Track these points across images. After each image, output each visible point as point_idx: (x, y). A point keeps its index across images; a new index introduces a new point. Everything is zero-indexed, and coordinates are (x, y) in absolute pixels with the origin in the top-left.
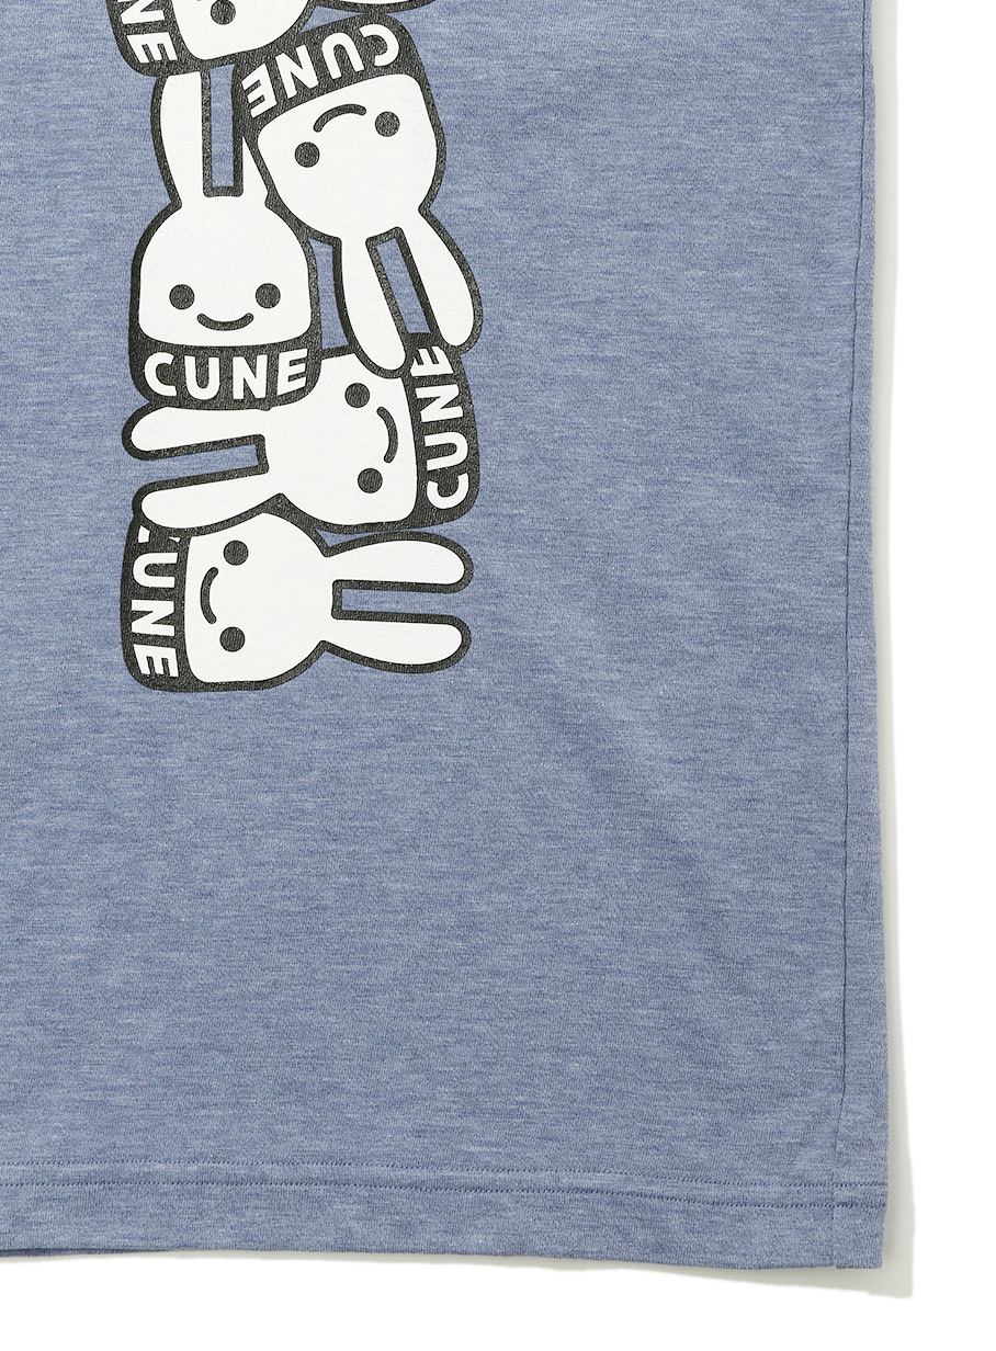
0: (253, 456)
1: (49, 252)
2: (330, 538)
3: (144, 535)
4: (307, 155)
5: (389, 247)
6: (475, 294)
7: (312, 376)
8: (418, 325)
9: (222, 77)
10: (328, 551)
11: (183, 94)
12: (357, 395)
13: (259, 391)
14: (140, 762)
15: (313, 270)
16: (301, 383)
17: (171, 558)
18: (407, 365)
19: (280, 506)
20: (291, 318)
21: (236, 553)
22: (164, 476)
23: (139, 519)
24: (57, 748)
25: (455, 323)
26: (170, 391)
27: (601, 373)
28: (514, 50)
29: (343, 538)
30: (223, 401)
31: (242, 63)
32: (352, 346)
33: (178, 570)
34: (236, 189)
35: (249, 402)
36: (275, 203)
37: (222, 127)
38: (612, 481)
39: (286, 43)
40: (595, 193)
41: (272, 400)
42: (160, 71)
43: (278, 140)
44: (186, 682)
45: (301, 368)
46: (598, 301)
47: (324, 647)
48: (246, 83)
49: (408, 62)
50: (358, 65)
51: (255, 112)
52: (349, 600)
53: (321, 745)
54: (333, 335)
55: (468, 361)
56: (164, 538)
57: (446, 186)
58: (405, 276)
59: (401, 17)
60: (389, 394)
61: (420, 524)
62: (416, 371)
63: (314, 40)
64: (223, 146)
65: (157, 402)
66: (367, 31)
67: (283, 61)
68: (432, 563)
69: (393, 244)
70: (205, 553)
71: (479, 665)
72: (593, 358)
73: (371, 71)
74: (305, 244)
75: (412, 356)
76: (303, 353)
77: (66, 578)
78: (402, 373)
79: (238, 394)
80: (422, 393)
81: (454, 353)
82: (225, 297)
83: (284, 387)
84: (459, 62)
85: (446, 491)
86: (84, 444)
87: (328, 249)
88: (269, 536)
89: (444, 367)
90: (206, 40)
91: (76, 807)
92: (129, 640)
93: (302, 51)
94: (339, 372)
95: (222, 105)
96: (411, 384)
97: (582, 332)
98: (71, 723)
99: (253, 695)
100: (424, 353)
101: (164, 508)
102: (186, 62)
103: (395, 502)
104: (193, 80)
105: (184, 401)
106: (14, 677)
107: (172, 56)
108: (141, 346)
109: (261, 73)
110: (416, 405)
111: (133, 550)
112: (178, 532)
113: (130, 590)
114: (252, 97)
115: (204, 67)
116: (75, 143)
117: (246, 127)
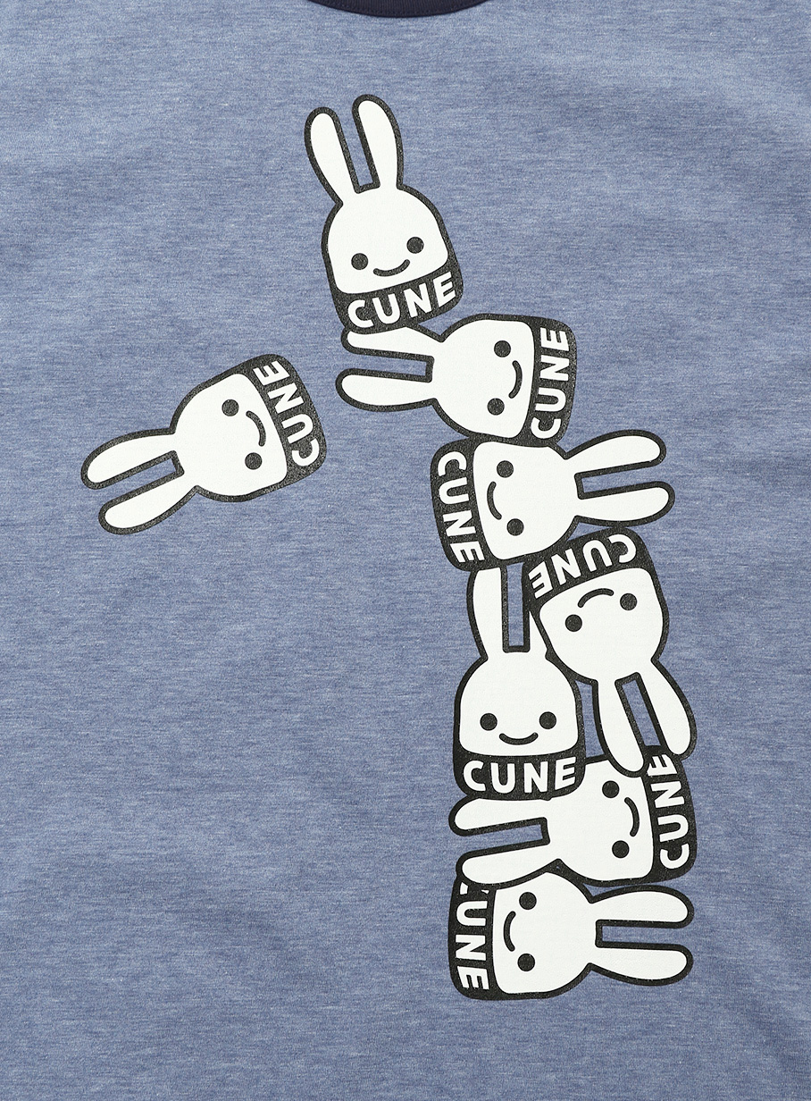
0: (539, 832)
1: (397, 691)
2: (594, 890)
3: (464, 889)
4: (574, 623)
5: (630, 685)
6: (691, 719)
7: (579, 776)
8: (651, 740)
9: (515, 571)
10: (592, 899)
11: (489, 582)
12: (610, 789)
13: (543, 787)
14: (463, 1051)
15: (579, 703)
16: (571, 781)
17: (483, 905)
18: (645, 767)
19: (558, 868)
20: (564, 736)
21: (528, 901)
22: (478, 847)
23: (461, 878)
24: (405, 1041)
25: (678, 739)
26: (481, 787)
27: (779, 772)
28: (716, 552)
29: (602, 890)
30: (518, 794)
31: (529, 561)
32: (606, 755)
33: (488, 914)
34: (525, 647)
35: (536, 794)
36: (552, 656)
37: (516, 605)
38: (789, 849)
39: (559, 548)
40: (772, 648)
41: (552, 793)
42: (473, 567)
43: (554, 613)
44: (495, 993)
45: (571, 770)
46: (776, 723)
47: (591, 967)
48: (532, 575)
49: (642, 561)
50: (608, 562)
51: (538, 595)
52: (606, 935)
53: (590, 1038)
54: (593, 748)
55: (686, 764)
56: (477, 891)
57: (669, 644)
58: (643, 706)
59: (637, 530)
60: (633, 788)
61: (656, 880)
62: (651, 772)
63: (577, 546)
64: (516, 618)
65: (472, 795)
66: (614, 539)
67: (556, 559)
68: (666, 908)
69: (634, 684)
70: (506, 901)
71: (700, 980)
72: (774, 763)
73: (617, 566)
74: (573, 685)
75: (648, 761)
76: (572, 760)
77: (410, 920)
78: (642, 773)
79: (528, 789)
80: (655, 787)
81: (677, 759)
82: (518, 721)
83: (560, 784)
84: (677, 560)
85: (674, 856)
86: (422, 825)
87: (589, 688)
88: (550, 888)
89: (670, 769)
90: (505, 546)
91: (416, 1083)
92: (455, 963)
93: (569, 553)
94: (598, 773)
95: (516, 590)
96: (648, 781)
97: (766, 745)
98: (414, 1023)
99: (541, 1002)
100: (656, 759)
101: (478, 870)
102: (490, 561)
103: (639, 863)
104: (497, 571)
105: (491, 794)
106: (375, 991)
107: (481, 557)
108: (461, 756)
109: (541, 568)
110: (652, 796)
111: (457, 900)
112: (488, 886)
113: (455, 927)
114: (535, 585)
115: (503, 564)
116: (415, 618)
117: (532, 605)
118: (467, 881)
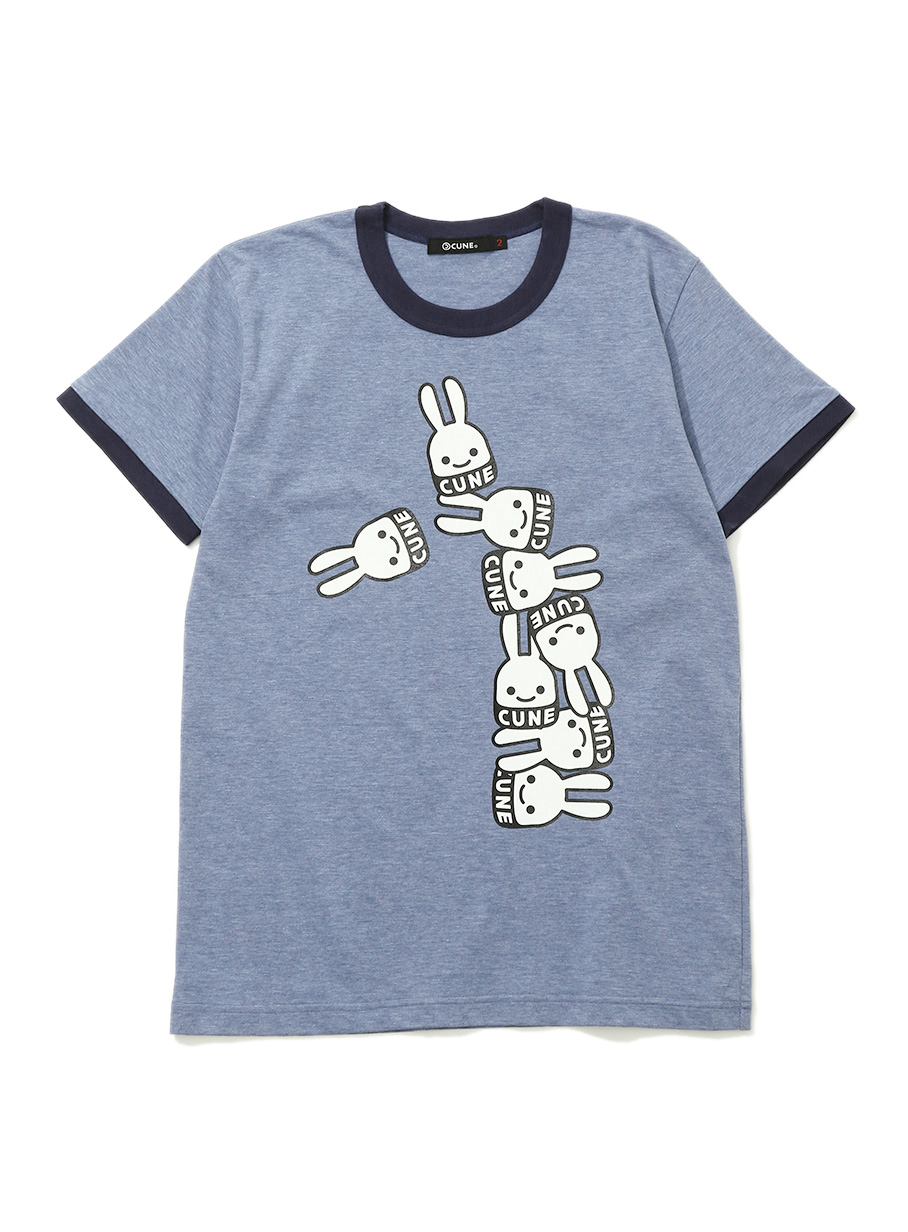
0: (536, 745)
1: (465, 676)
2: (564, 774)
3: (499, 774)
4: (553, 641)
5: (582, 673)
6: (612, 688)
7: (556, 718)
8: (592, 699)
9: (524, 616)
10: (563, 778)
11: (510, 621)
12: (572, 724)
13: (538, 723)
14: (500, 853)
15: (556, 681)
16: (553, 720)
17: (509, 781)
18: (589, 713)
19: (546, 763)
20: (548, 698)
21: (531, 779)
22: (506, 753)
23: (498, 768)
24: (472, 849)
25: (605, 697)
26: (507, 723)
27: (656, 713)
28: (623, 605)
29: (568, 774)
30: (526, 726)
31: (531, 610)
32: (570, 707)
33: (511, 786)
34: (529, 654)
35: (535, 726)
36: (542, 658)
37: (524, 633)
38: (660, 751)
39: (545, 604)
40: (653, 652)
41: (543, 726)
42: (502, 614)
43: (543, 637)
44: (515, 825)
45: (552, 714)
46: (655, 689)
47: (563, 812)
48: (532, 618)
49: (587, 610)
50: (570, 611)
51: (535, 627)
52: (571, 795)
53: (563, 846)
54: (563, 703)
55: (609, 711)
56: (506, 774)
57: (601, 651)
58: (588, 682)
59: (584, 594)
60: (583, 723)
61: (594, 768)
62: (592, 715)
63: (555, 603)
64: (524, 639)
65: (503, 727)
66: (573, 599)
67: (544, 609)
68: (599, 782)
70: (520, 779)
71: (616, 817)
72: (653, 708)
73: (575, 613)
74: (553, 672)
75: (591, 710)
76: (553, 709)
77: (473, 789)
78: (587, 715)
79: (531, 724)
80: (594, 722)
81: (605, 709)
82: (526, 690)
83: (546, 721)
84: (604, 609)
85: (603, 756)
86: (478, 742)
88: (542, 773)
89: (602, 713)
90: (518, 603)
91: (478, 870)
92: (496, 810)
93: (551, 606)
94: (566, 716)
95: (524, 625)
96: (590, 720)
97: (649, 699)
98: (476, 840)
99: (538, 829)
100: (594, 708)
101: (507, 764)
102: (511, 611)
103: (586, 760)
104: (515, 615)
105: (512, 726)
106: (456, 824)
107: (507, 609)
108: (498, 708)
109: (537, 614)
110: (592, 727)
111: (496, 779)
112: (511, 772)
113: (495, 793)
114: (534, 622)
115: (518, 612)
116: (474, 639)
117: (532, 632)
118: (501, 770)
